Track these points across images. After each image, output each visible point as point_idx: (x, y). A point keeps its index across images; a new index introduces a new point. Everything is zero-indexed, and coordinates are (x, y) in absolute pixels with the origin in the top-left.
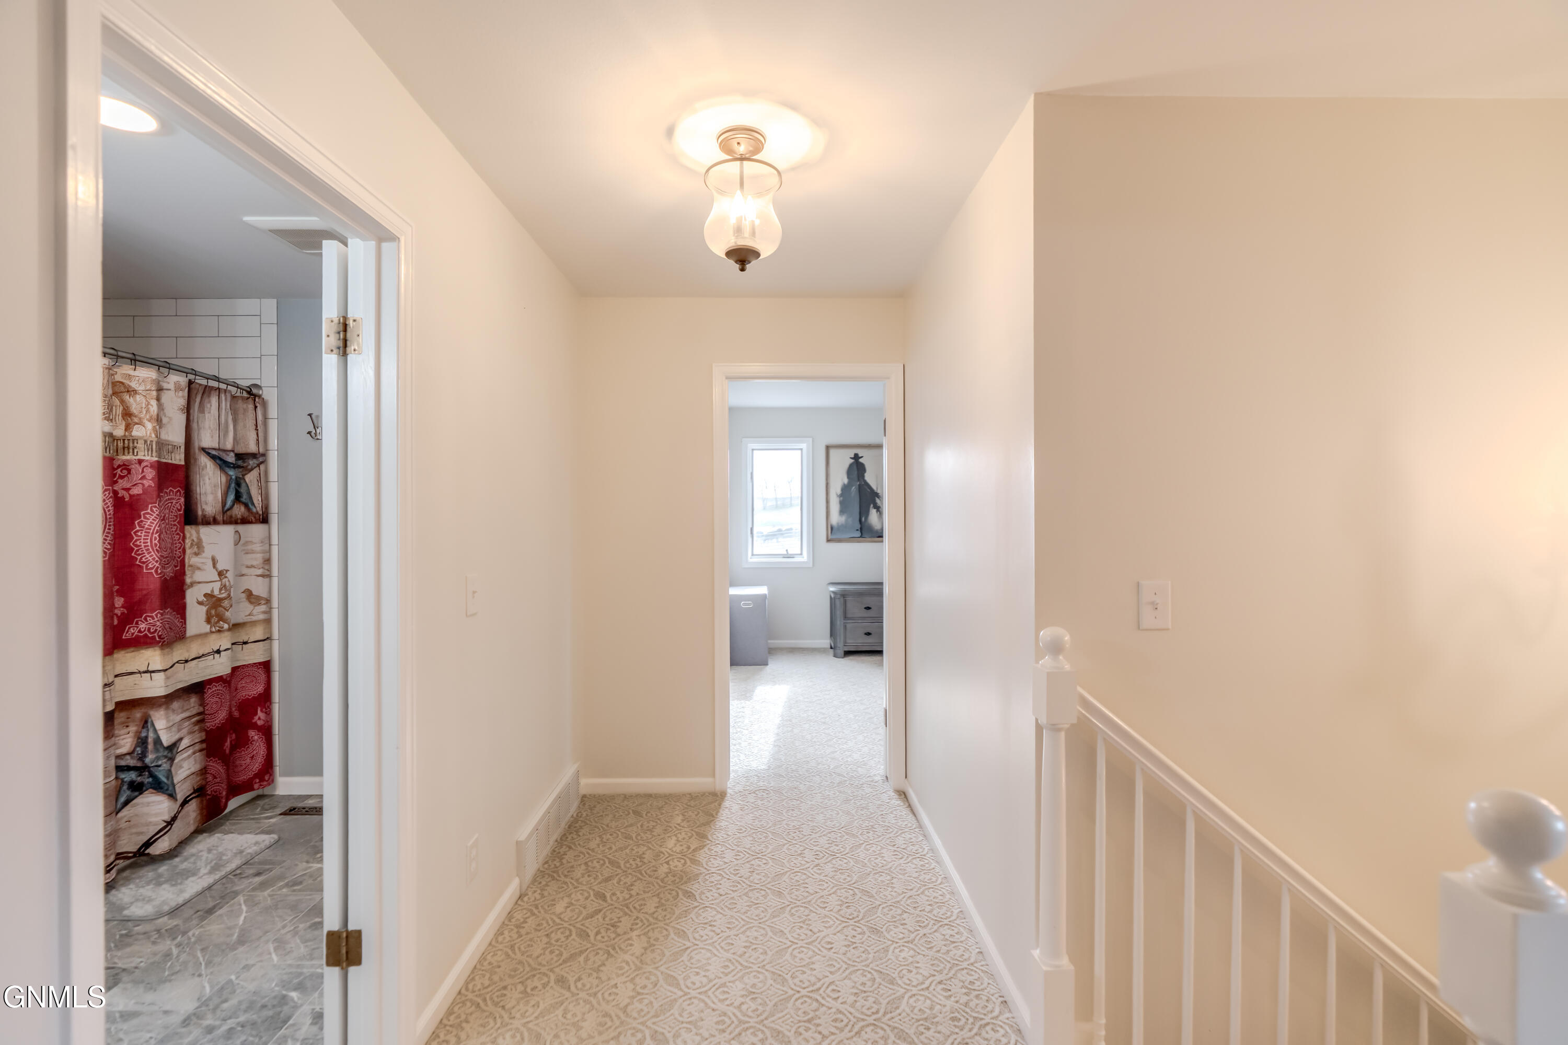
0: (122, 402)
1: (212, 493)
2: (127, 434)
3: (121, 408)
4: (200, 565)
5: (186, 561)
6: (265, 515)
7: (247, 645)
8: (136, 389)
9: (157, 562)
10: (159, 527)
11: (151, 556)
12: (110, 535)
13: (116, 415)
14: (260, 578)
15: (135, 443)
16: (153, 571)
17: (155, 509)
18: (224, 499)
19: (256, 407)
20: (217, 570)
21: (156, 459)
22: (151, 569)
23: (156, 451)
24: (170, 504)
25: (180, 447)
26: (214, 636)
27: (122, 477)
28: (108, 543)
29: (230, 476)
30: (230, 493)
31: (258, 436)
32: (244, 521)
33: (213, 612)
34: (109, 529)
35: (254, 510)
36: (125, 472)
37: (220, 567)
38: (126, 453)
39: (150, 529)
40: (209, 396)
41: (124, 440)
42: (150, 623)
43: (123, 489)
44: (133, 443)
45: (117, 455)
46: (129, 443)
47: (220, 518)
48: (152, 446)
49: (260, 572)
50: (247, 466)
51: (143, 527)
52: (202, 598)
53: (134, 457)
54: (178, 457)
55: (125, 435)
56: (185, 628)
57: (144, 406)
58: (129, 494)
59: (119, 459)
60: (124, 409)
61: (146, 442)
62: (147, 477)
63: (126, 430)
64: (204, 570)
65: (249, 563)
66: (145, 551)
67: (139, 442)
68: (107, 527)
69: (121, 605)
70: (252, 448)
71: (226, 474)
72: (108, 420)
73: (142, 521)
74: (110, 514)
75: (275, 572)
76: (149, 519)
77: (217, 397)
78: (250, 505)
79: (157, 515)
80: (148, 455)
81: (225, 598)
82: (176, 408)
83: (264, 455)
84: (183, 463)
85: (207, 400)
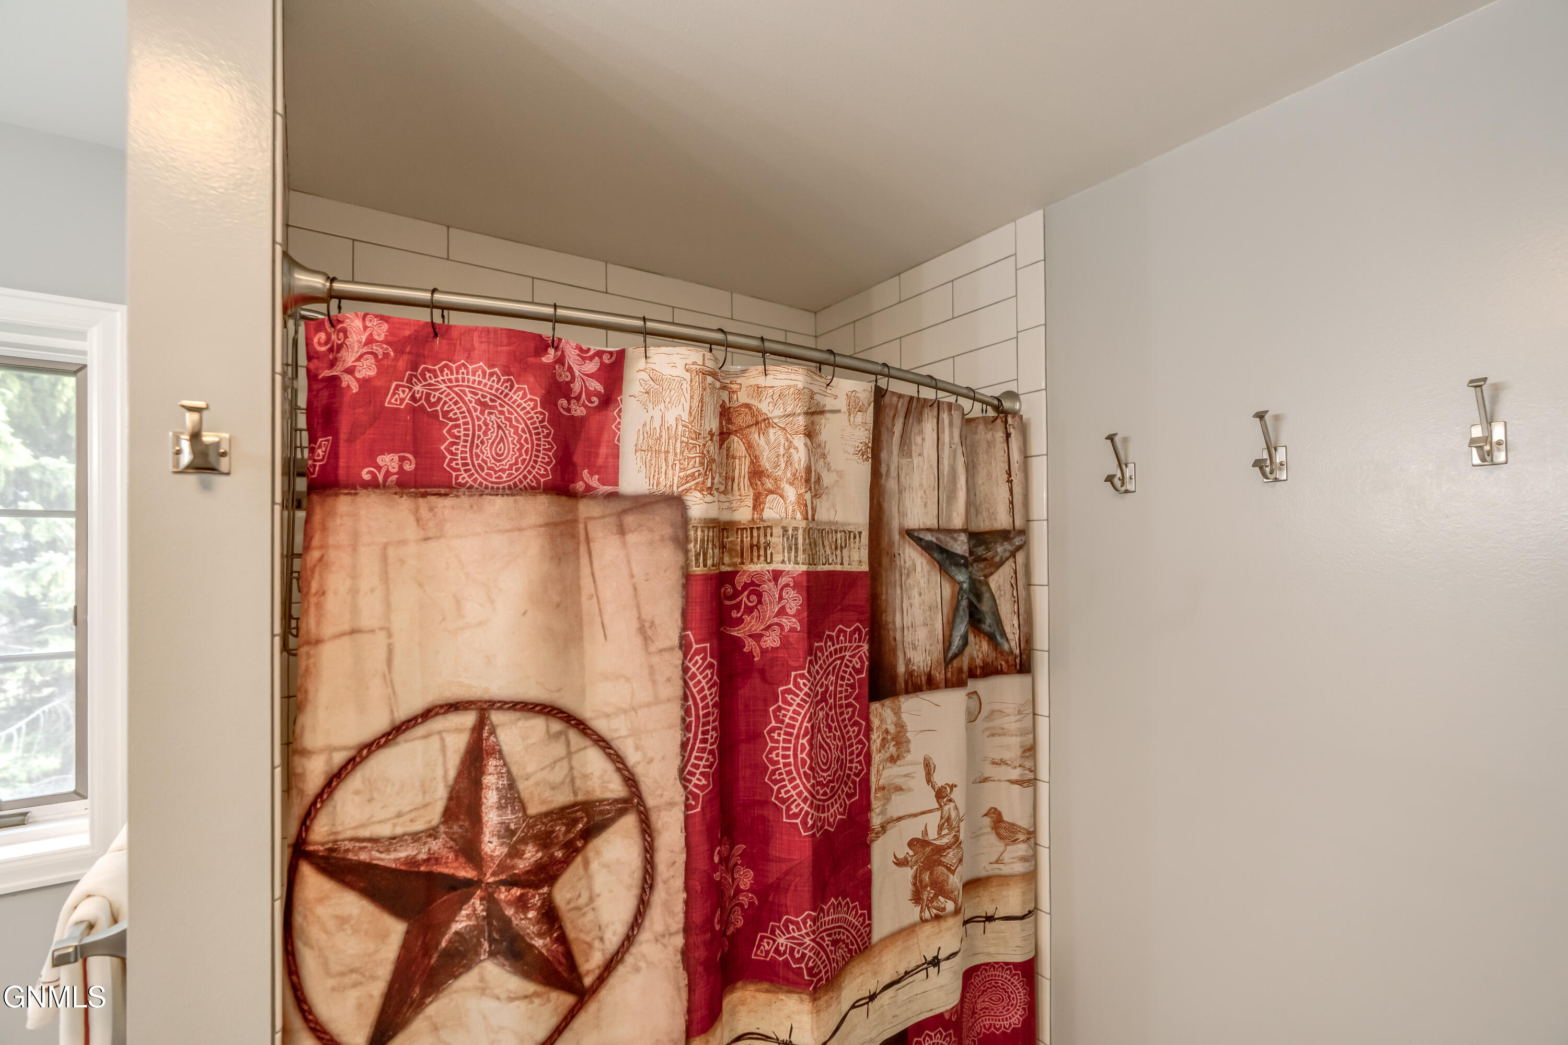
0: (749, 446)
1: (925, 625)
2: (756, 516)
3: (748, 459)
4: (899, 781)
5: (873, 779)
6: (1024, 657)
7: (993, 924)
8: (769, 415)
9: (805, 800)
10: (809, 722)
11: (794, 788)
12: (705, 755)
13: (740, 476)
14: (1016, 787)
15: (769, 535)
16: (798, 821)
17: (801, 682)
18: (947, 633)
19: (1008, 435)
20: (933, 787)
21: (804, 568)
22: (796, 816)
23: (804, 550)
24: (838, 662)
25: (860, 533)
26: (928, 929)
27: (749, 610)
28: (702, 774)
29: (960, 583)
30: (958, 620)
31: (1012, 494)
32: (988, 671)
33: (926, 877)
34: (704, 741)
35: (1006, 647)
36: (754, 598)
37: (940, 779)
38: (755, 560)
39: (793, 727)
40: (920, 421)
41: (752, 529)
42: (793, 938)
43: (750, 636)
44: (766, 535)
45: (742, 563)
46: (759, 536)
47: (939, 676)
48: (797, 539)
49: (1015, 774)
50: (993, 558)
51: (782, 722)
52: (904, 851)
53: (768, 567)
54: (855, 556)
55: (753, 519)
56: (869, 925)
57: (782, 451)
58: (760, 647)
59: (745, 572)
60: (752, 462)
61: (785, 530)
62: (788, 610)
63: (754, 508)
64: (910, 790)
65: (997, 756)
66: (784, 776)
67: (774, 531)
68: (700, 736)
69: (748, 887)
70: (1002, 521)
71: (952, 579)
72: (701, 491)
73: (779, 709)
74: (706, 707)
75: (1043, 773)
76: (791, 705)
77: (935, 420)
78: (998, 637)
79: (806, 694)
80: (790, 561)
81: (948, 846)
82: (852, 450)
83: (1023, 532)
84: (865, 568)
85: (915, 429)
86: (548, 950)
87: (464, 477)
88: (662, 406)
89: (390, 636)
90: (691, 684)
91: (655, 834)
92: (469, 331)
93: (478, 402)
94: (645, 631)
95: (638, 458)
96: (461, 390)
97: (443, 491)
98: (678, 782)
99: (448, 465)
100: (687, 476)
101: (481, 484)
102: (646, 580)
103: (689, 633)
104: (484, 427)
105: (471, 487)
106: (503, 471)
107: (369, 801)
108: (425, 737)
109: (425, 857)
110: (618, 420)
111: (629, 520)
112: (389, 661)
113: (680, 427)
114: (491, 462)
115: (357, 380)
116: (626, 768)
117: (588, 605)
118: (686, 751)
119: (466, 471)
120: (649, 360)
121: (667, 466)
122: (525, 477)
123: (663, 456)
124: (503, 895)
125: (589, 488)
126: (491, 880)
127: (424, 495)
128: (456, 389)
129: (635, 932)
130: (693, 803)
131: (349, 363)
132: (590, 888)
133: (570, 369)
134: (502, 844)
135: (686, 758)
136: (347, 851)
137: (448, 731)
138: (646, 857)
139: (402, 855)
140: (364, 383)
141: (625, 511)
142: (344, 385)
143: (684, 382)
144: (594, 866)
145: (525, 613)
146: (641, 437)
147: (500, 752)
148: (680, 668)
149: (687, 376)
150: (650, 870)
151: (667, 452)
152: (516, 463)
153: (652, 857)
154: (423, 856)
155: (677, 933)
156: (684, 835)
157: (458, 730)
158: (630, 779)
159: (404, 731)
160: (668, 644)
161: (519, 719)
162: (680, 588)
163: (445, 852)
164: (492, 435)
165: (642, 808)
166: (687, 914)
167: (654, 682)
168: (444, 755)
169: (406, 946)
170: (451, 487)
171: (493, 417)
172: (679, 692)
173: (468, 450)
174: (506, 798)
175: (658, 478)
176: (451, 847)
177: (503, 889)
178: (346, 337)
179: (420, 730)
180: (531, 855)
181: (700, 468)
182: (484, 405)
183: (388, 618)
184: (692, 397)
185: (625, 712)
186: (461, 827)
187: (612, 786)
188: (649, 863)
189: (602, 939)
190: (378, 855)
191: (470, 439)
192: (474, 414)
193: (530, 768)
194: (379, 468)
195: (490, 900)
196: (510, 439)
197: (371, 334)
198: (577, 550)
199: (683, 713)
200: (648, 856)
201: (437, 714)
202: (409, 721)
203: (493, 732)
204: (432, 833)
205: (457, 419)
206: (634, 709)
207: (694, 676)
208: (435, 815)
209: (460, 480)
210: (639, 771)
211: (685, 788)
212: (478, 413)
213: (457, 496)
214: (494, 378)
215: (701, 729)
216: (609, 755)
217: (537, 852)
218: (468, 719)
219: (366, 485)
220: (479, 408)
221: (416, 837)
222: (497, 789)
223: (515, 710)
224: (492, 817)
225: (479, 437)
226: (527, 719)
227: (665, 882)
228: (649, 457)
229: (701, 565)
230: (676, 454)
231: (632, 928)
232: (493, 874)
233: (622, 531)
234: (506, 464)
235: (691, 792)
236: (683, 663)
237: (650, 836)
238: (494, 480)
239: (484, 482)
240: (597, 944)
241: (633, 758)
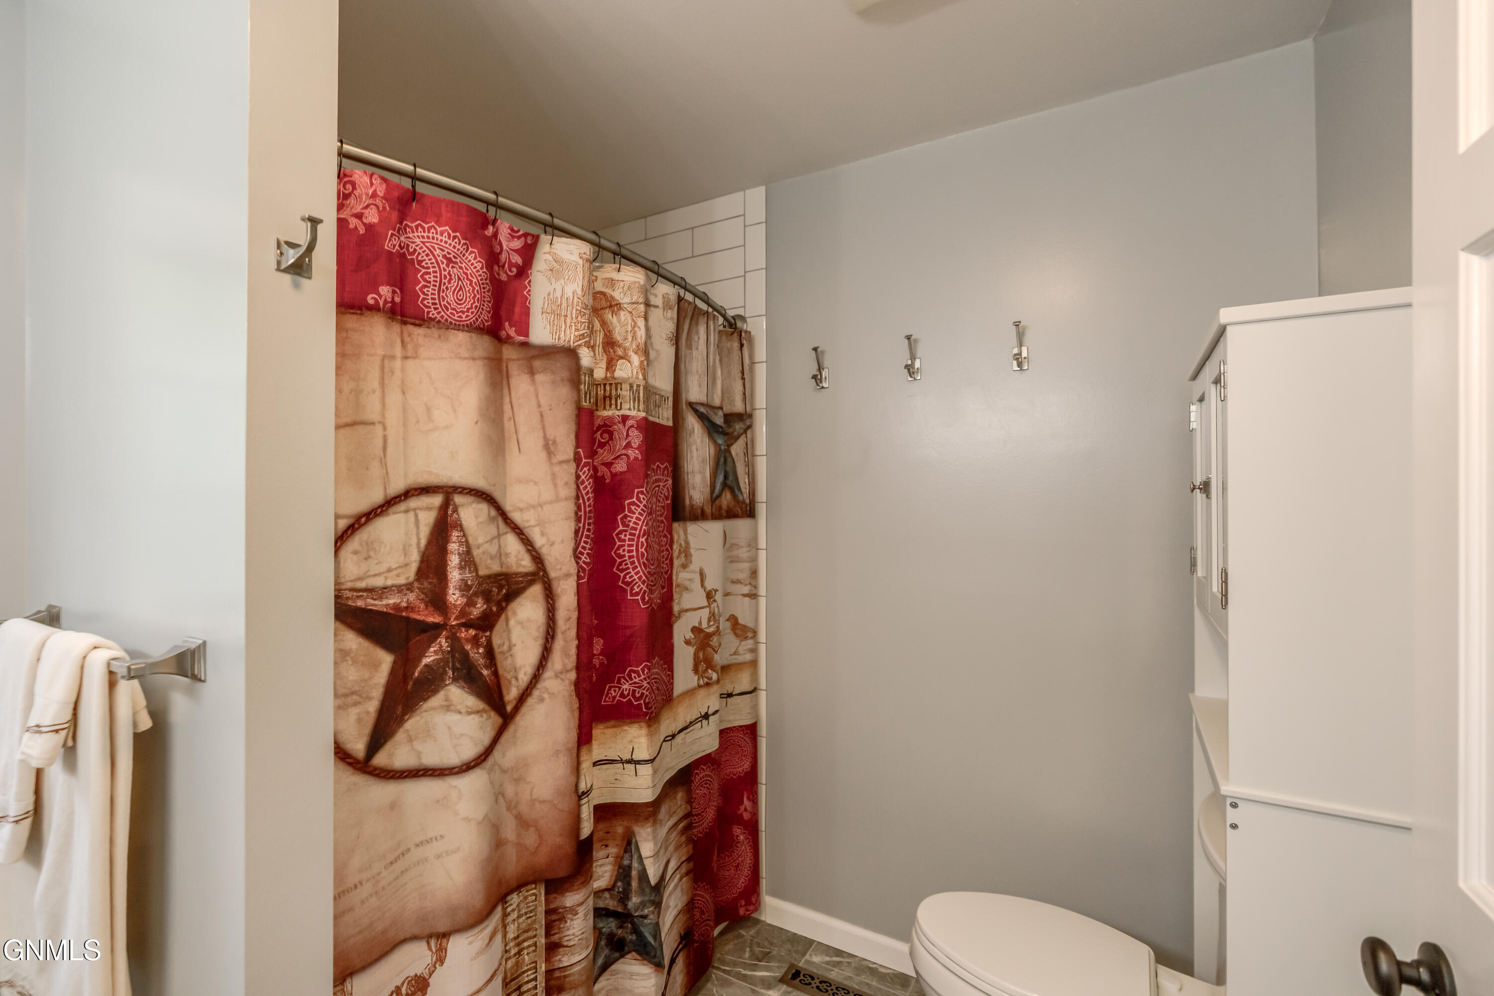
0: (604, 323)
1: (700, 472)
2: (608, 375)
4: (687, 583)
5: (674, 578)
6: (752, 505)
7: (736, 699)
8: (621, 301)
9: (644, 582)
10: (646, 526)
11: (636, 574)
12: (590, 541)
14: (747, 598)
15: (619, 389)
16: (639, 598)
17: (641, 496)
18: (712, 481)
19: (742, 345)
20: (705, 590)
21: (643, 414)
22: (637, 594)
23: (644, 402)
24: (657, 488)
25: (668, 398)
26: (702, 692)
27: (602, 445)
28: (588, 554)
29: (720, 445)
30: (719, 472)
31: (744, 388)
32: (731, 515)
33: (701, 655)
34: (589, 530)
35: (741, 498)
36: (606, 436)
37: (709, 586)
38: (608, 407)
39: (636, 529)
40: (697, 324)
41: (605, 385)
42: (635, 683)
43: (603, 464)
44: (616, 389)
45: (597, 410)
46: (611, 390)
47: (708, 510)
48: (639, 393)
49: (746, 590)
50: (733, 432)
51: (628, 526)
52: (690, 635)
53: (618, 413)
54: (665, 415)
55: (606, 377)
56: (672, 684)
57: (629, 329)
58: (611, 472)
59: (599, 416)
60: (605, 335)
61: (631, 386)
62: (633, 444)
63: (607, 369)
64: (692, 591)
65: (735, 577)
66: (629, 565)
67: (623, 386)
68: (587, 527)
69: (598, 651)
70: (738, 406)
71: (715, 442)
72: (588, 348)
73: (626, 516)
74: (590, 506)
75: (762, 590)
76: (634, 513)
77: (706, 325)
78: (736, 490)
79: (645, 506)
80: (634, 409)
81: (713, 634)
82: (665, 337)
83: (750, 416)
84: (670, 424)
85: (694, 331)
86: (490, 680)
87: (433, 314)
88: (562, 281)
89: (385, 429)
90: (581, 487)
91: (556, 598)
92: (439, 201)
93: (444, 257)
94: (549, 447)
95: (544, 319)
96: (432, 246)
97: (417, 322)
98: (573, 559)
99: (422, 302)
100: (580, 335)
101: (446, 320)
102: (550, 410)
103: (580, 450)
104: (448, 277)
105: (439, 322)
106: (463, 312)
107: (366, 559)
108: (406, 511)
109: (405, 605)
110: (529, 288)
111: (537, 364)
112: (385, 448)
113: (576, 299)
114: (454, 305)
115: (365, 224)
116: (534, 549)
117: (508, 425)
118: (578, 537)
119: (435, 309)
120: (552, 246)
121: (566, 326)
122: (477, 320)
123: (563, 318)
124: (463, 634)
125: (509, 337)
126: (454, 623)
127: (405, 323)
128: (427, 244)
129: (541, 672)
130: (583, 575)
131: (358, 209)
132: (509, 640)
133: (500, 244)
134: (462, 596)
135: (578, 542)
136: (348, 598)
137: (421, 509)
138: (549, 616)
139: (391, 601)
140: (369, 227)
141: (534, 357)
142: (351, 226)
143: (579, 267)
144: (512, 622)
145: (477, 423)
146: (546, 304)
147: (461, 525)
148: (574, 476)
149: (581, 262)
150: (552, 625)
151: (566, 316)
152: (471, 308)
153: (553, 615)
154: (404, 604)
155: (571, 670)
156: (576, 598)
157: (428, 509)
158: (537, 558)
159: (393, 505)
160: (565, 457)
161: (473, 502)
162: (574, 417)
163: (418, 603)
164: (454, 283)
165: (546, 579)
166: (578, 655)
167: (555, 485)
168: (418, 528)
169: (393, 673)
170: (423, 320)
171: (455, 270)
172: (573, 493)
173: (436, 292)
174: (465, 561)
175: (559, 335)
176: (422, 599)
177: (463, 630)
178: (354, 188)
179: (402, 506)
180: (480, 606)
181: (588, 331)
182: (449, 260)
183: (383, 415)
184: (583, 278)
185: (534, 507)
186: (430, 583)
187: (523, 563)
188: (551, 620)
189: (517, 678)
190: (372, 602)
191: (438, 284)
192: (442, 266)
193: (481, 540)
194: (380, 296)
195: (453, 639)
196: (467, 289)
197: (375, 190)
198: (501, 382)
199: (576, 509)
200: (551, 614)
201: (413, 495)
202: (396, 497)
203: (455, 510)
204: (409, 587)
205: (428, 268)
206: (541, 506)
207: (583, 482)
208: (411, 573)
209: (430, 315)
210: (544, 551)
211: (577, 563)
212: (444, 265)
213: (428, 327)
214: (457, 240)
215: (587, 522)
216: (522, 539)
217: (484, 604)
218: (437, 500)
219: (370, 308)
220: (445, 261)
221: (400, 589)
222: (459, 554)
223: (471, 495)
224: (454, 575)
225: (445, 284)
226: (478, 503)
227: (563, 633)
228: (552, 318)
229: (588, 402)
230: (572, 318)
231: (538, 669)
232: (455, 619)
233: (532, 372)
234: (464, 307)
235: (581, 567)
236: (576, 472)
237: (552, 600)
238: (456, 318)
239: (449, 320)
240: (514, 682)
241: (539, 541)
